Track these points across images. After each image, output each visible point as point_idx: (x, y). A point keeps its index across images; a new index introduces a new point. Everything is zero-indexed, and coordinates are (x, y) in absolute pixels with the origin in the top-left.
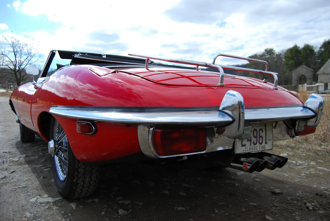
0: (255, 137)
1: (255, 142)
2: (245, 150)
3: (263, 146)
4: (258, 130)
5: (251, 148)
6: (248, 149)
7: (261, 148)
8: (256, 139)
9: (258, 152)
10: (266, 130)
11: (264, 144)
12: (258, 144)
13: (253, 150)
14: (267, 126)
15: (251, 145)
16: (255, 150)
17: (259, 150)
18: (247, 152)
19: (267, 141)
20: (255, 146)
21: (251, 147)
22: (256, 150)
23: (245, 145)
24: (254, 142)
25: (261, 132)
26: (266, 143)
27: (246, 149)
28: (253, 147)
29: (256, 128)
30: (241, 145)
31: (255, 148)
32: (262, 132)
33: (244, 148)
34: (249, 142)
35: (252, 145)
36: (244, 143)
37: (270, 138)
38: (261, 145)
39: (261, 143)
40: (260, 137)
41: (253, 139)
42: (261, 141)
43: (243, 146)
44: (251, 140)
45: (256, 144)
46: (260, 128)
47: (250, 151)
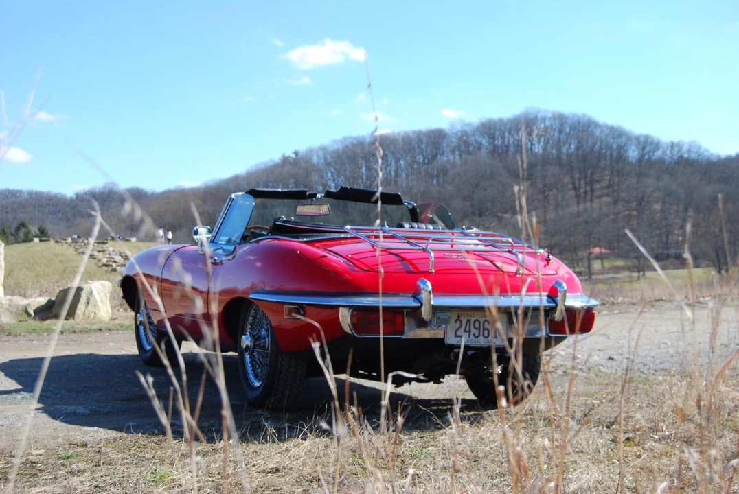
0: (476, 329)
1: (477, 334)
2: (459, 342)
4: (482, 320)
6: (466, 341)
7: (486, 341)
8: (477, 331)
9: (481, 346)
11: (490, 338)
12: (481, 337)
13: (473, 343)
15: (469, 337)
16: (476, 344)
17: (482, 343)
19: (497, 335)
21: (470, 339)
22: (478, 344)
23: (460, 336)
24: (474, 335)
25: (486, 324)
26: (495, 337)
28: (474, 339)
29: (478, 318)
30: (454, 335)
31: (476, 341)
33: (459, 339)
34: (467, 334)
35: (472, 337)
36: (458, 333)
38: (486, 339)
39: (487, 337)
40: (484, 329)
41: (473, 331)
42: (486, 334)
43: (456, 336)
44: (469, 332)
45: (477, 337)
46: (485, 319)
47: (468, 343)
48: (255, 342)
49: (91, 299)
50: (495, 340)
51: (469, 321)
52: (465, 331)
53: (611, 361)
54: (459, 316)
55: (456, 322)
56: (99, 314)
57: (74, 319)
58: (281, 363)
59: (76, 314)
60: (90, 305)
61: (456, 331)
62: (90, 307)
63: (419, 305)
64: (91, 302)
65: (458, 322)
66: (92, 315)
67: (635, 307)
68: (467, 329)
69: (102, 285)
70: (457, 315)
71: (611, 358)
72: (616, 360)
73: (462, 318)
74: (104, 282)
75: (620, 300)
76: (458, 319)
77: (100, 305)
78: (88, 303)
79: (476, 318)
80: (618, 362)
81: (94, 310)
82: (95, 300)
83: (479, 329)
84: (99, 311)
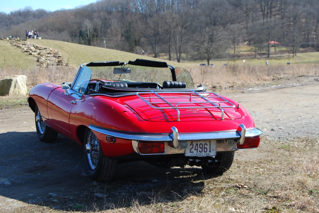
0: (200, 148)
1: (201, 151)
4: (203, 144)
6: (195, 154)
8: (201, 149)
10: (210, 144)
11: (208, 152)
12: (203, 152)
13: (199, 155)
14: (211, 142)
15: (197, 152)
17: (204, 155)
18: (194, 156)
19: (211, 150)
20: (201, 153)
21: (197, 153)
22: (202, 155)
23: (193, 152)
24: (200, 151)
25: (206, 145)
26: (210, 152)
29: (202, 143)
30: (189, 152)
32: (207, 145)
33: (192, 154)
34: (196, 151)
35: (199, 152)
36: (192, 151)
37: (213, 149)
38: (206, 153)
39: (206, 152)
40: (205, 148)
41: (199, 149)
42: (205, 150)
43: (191, 152)
44: (197, 150)
46: (205, 143)
47: (197, 155)
48: (92, 148)
49: (17, 84)
51: (197, 144)
52: (195, 149)
53: (273, 131)
55: (190, 145)
56: (21, 92)
57: (8, 95)
58: (104, 161)
59: (10, 93)
60: (16, 88)
62: (16, 89)
63: (172, 140)
64: (17, 86)
65: (192, 145)
66: (17, 93)
67: (289, 81)
68: (196, 148)
69: (22, 77)
70: (191, 142)
71: (272, 130)
72: (275, 131)
73: (193, 143)
74: (23, 76)
75: (282, 76)
77: (21, 87)
78: (15, 87)
80: (276, 132)
81: (18, 90)
82: (19, 85)
83: (202, 148)
84: (21, 90)
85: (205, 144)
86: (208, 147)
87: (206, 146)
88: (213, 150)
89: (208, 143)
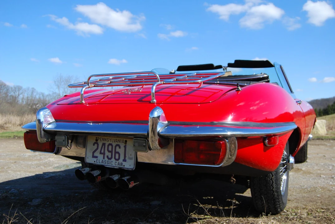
0: (109, 151)
1: (110, 157)
2: (96, 161)
3: (120, 163)
4: (114, 144)
5: (104, 161)
6: (101, 161)
7: (117, 164)
8: (110, 153)
9: (113, 167)
10: (125, 147)
11: (121, 161)
12: (113, 160)
13: (106, 164)
14: (127, 142)
15: (104, 158)
16: (109, 165)
17: (114, 165)
18: (98, 163)
19: (127, 158)
20: (109, 160)
22: (111, 165)
23: (97, 157)
24: (108, 157)
25: (117, 147)
26: (125, 160)
27: (98, 161)
28: (107, 161)
29: (111, 143)
30: (92, 156)
31: (109, 162)
32: (120, 148)
33: (95, 159)
34: (102, 156)
35: (106, 158)
36: (95, 154)
37: (130, 157)
38: (117, 162)
40: (116, 152)
41: (107, 153)
42: (117, 157)
43: (93, 157)
44: (104, 154)
45: (110, 159)
46: (117, 143)
47: (102, 164)
50: (124, 163)
51: (104, 144)
52: (101, 153)
54: (97, 140)
55: (94, 145)
56: (319, 132)
61: (94, 152)
64: (315, 127)
65: (96, 145)
68: (102, 151)
70: (95, 139)
73: (99, 141)
74: (322, 120)
76: (96, 143)
77: (320, 129)
79: (109, 142)
81: (316, 131)
85: (117, 145)
86: (121, 151)
87: (118, 149)
88: (131, 159)
89: (122, 145)
